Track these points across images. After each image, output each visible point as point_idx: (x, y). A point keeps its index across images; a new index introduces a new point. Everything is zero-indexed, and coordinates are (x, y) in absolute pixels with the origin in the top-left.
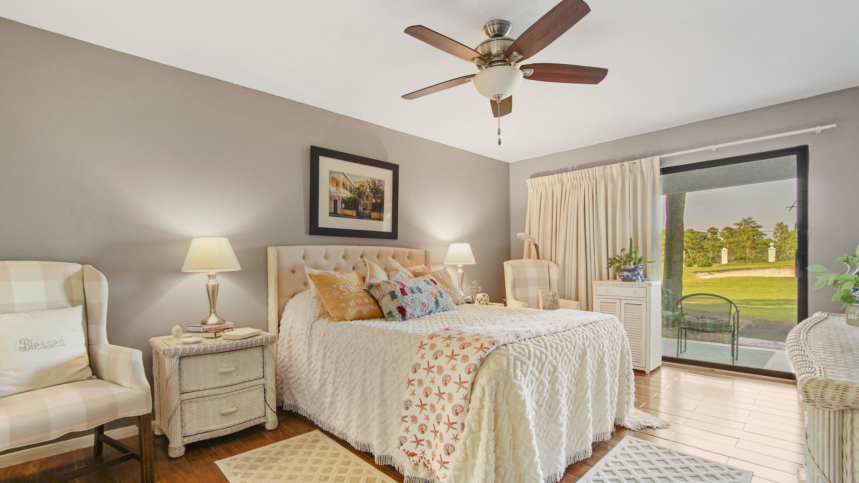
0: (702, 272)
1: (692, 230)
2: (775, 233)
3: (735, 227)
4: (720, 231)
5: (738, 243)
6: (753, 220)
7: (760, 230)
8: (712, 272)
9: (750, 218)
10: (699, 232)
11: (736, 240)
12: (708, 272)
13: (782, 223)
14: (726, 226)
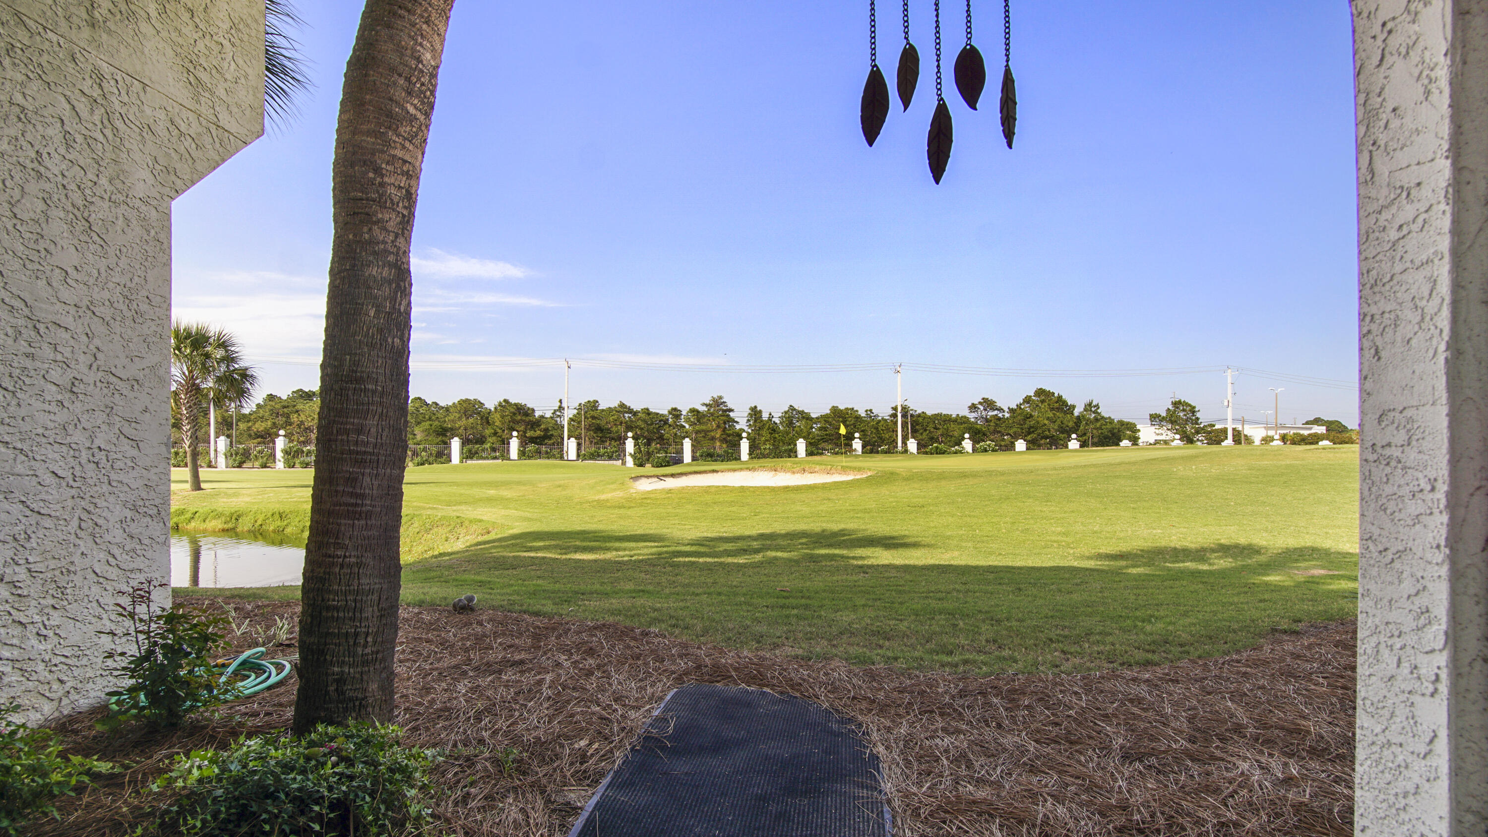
0: (648, 477)
1: (648, 409)
2: (748, 421)
3: (703, 409)
4: (684, 413)
5: (706, 432)
6: (724, 400)
7: (731, 414)
8: (663, 476)
9: (721, 398)
10: (657, 414)
11: (704, 427)
12: (658, 477)
13: (756, 407)
14: (691, 407)
